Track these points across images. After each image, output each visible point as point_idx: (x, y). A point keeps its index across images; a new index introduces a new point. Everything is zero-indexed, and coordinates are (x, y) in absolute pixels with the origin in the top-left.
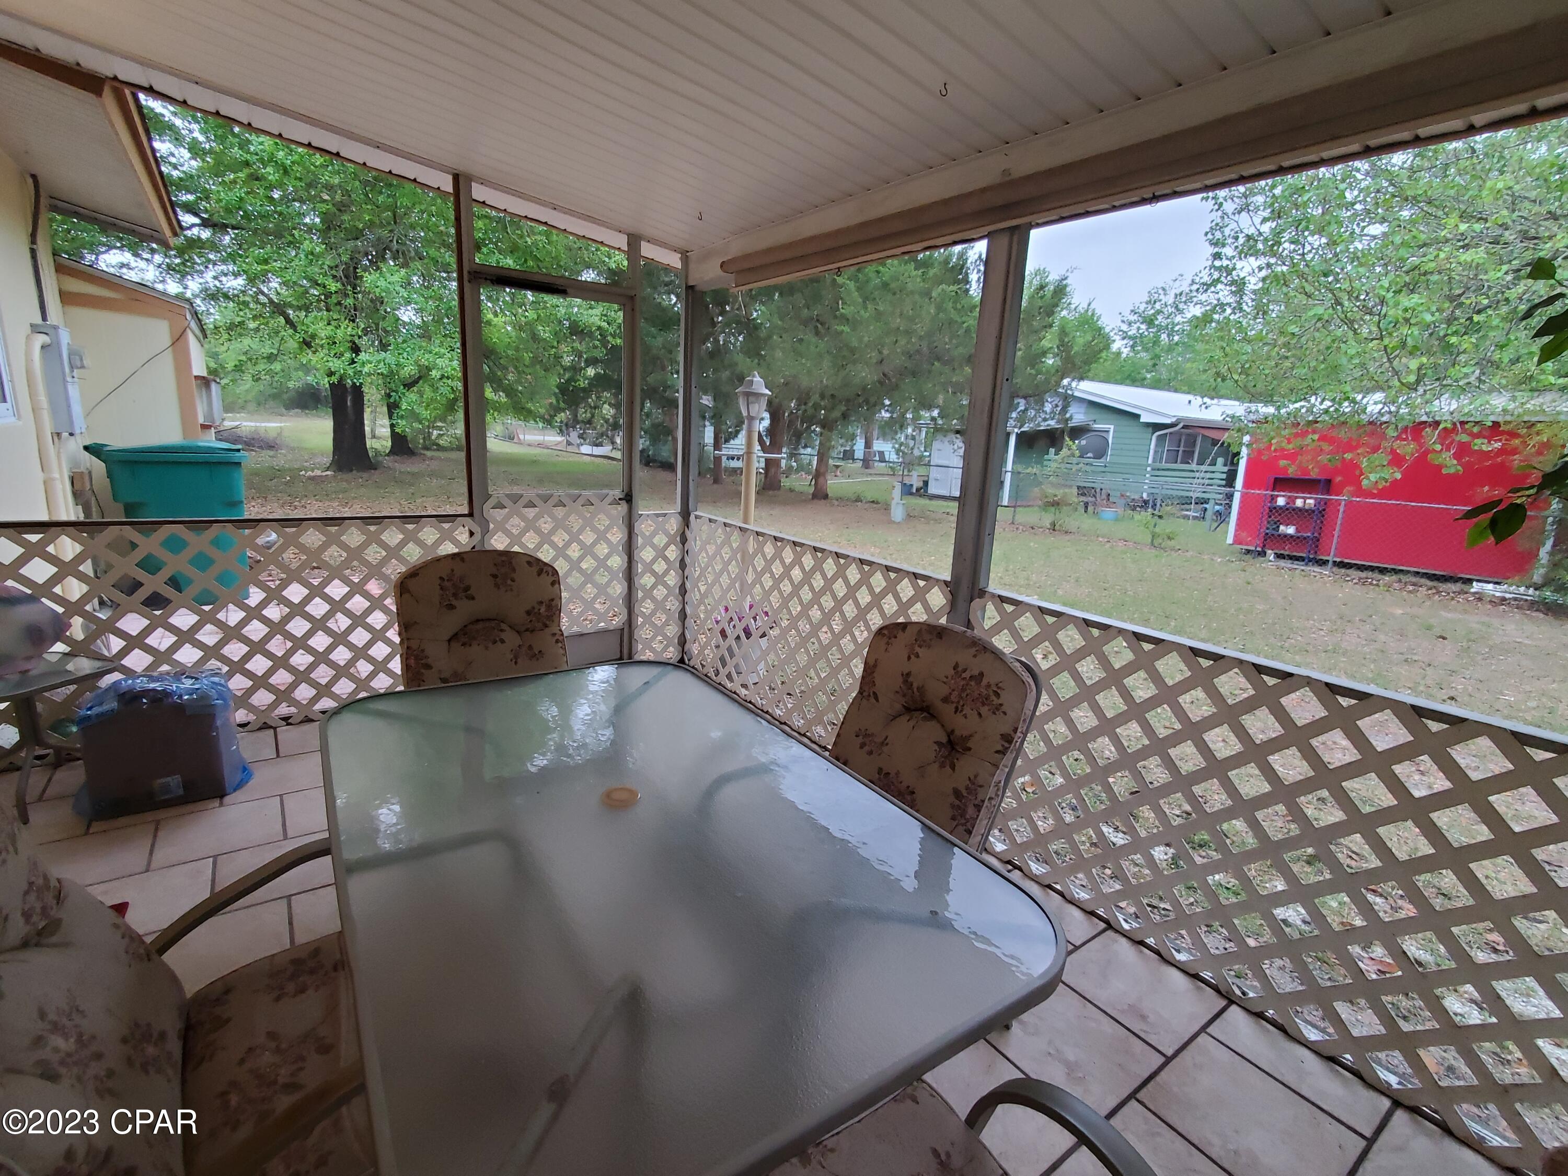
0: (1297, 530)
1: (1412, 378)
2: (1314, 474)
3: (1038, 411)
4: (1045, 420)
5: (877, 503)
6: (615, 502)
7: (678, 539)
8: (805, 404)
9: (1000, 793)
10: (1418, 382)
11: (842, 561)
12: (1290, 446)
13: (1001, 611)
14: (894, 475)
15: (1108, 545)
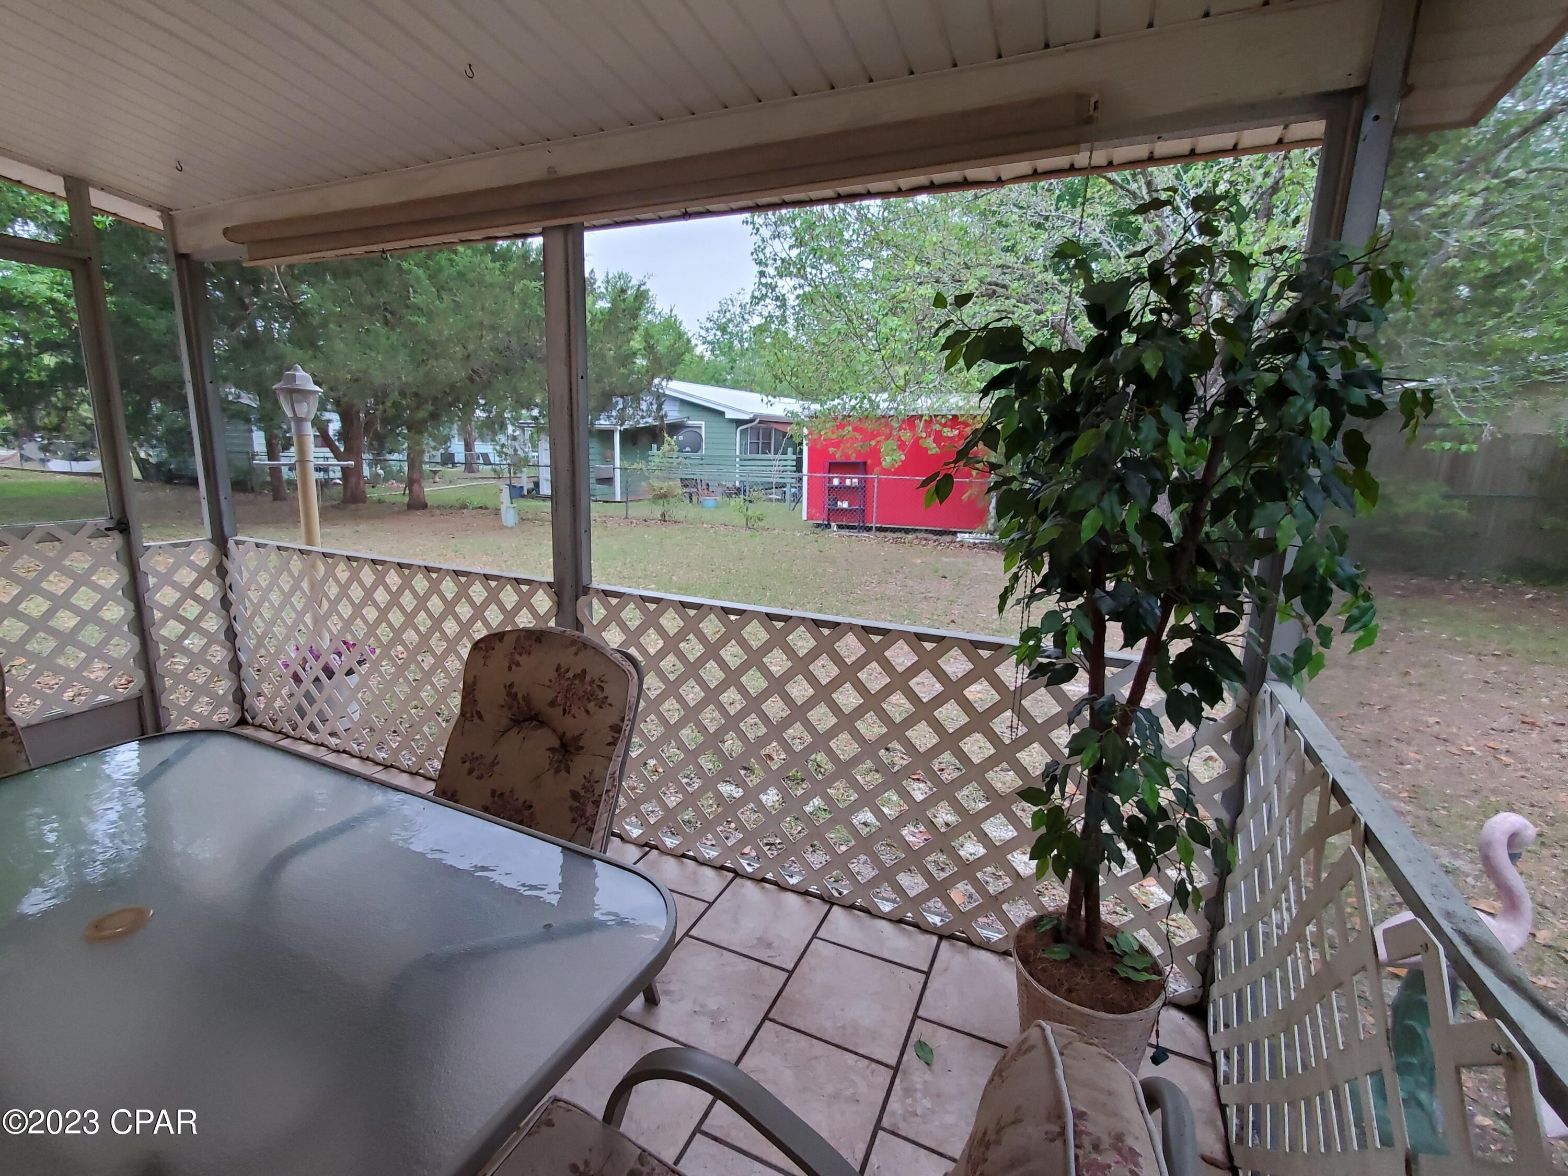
0: (850, 505)
1: (902, 382)
2: (853, 459)
3: (635, 409)
4: (643, 417)
5: (486, 508)
6: (100, 533)
7: (214, 572)
8: (383, 403)
9: (616, 783)
10: (906, 385)
11: (434, 575)
12: (834, 436)
13: (606, 605)
14: (500, 478)
15: (712, 531)
